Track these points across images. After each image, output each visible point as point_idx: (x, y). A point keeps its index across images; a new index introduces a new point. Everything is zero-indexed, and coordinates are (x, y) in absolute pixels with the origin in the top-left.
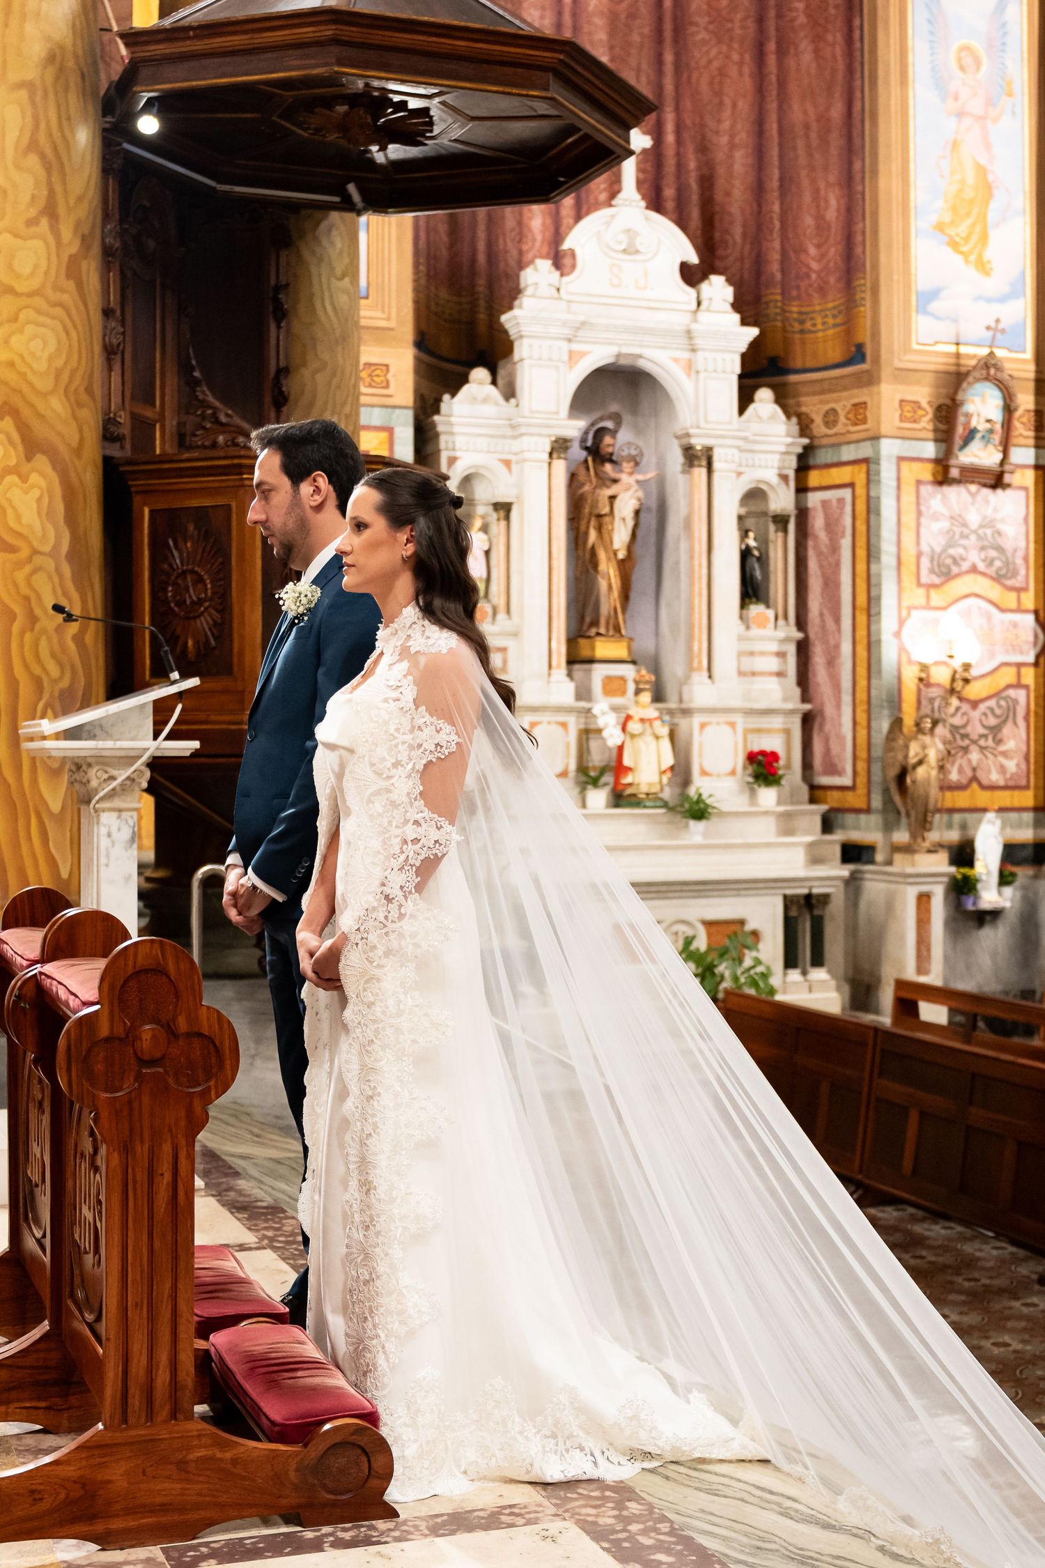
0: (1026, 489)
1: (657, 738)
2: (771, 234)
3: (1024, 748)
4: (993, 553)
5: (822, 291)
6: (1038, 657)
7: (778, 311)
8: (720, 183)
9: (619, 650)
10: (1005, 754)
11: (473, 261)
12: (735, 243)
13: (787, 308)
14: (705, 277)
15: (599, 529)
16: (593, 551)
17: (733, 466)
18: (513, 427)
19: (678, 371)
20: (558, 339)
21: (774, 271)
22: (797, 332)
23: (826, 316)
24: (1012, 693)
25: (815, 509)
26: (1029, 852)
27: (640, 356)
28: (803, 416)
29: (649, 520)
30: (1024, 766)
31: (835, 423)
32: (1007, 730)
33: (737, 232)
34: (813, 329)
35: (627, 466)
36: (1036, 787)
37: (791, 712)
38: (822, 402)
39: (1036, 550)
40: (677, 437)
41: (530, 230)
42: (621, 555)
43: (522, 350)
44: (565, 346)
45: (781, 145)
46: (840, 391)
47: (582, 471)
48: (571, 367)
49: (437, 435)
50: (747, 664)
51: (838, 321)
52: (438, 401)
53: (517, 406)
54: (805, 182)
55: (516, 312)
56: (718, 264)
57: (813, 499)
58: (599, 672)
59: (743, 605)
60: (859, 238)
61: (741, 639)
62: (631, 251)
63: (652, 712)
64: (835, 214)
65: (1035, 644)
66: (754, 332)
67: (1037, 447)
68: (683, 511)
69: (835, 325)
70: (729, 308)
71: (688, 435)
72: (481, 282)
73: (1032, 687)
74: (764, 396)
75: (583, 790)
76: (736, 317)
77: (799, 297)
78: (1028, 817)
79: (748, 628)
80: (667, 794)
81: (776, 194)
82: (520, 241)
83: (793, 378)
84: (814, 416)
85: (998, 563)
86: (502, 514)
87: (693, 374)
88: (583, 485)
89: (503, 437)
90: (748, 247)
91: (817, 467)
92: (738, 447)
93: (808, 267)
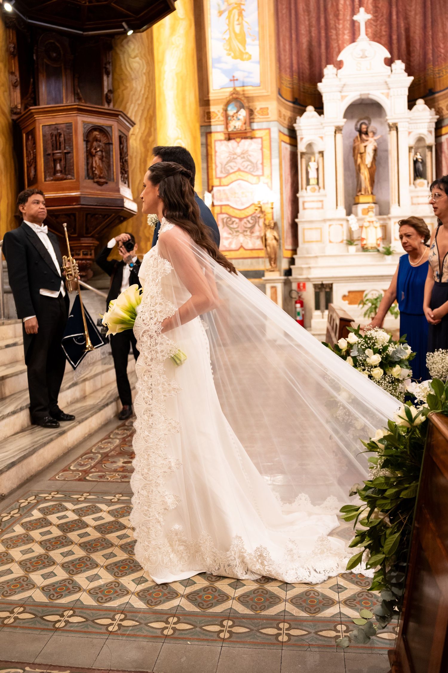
1: (376, 228)
5: (445, 60)
9: (370, 199)
14: (393, 62)
15: (361, 158)
16: (359, 166)
17: (407, 130)
18: (322, 124)
19: (384, 97)
20: (336, 92)
23: (446, 69)
25: (444, 142)
27: (369, 94)
35: (370, 134)
37: (432, 217)
40: (387, 123)
42: (369, 166)
43: (326, 99)
44: (339, 94)
45: (432, 9)
47: (356, 139)
48: (342, 101)
50: (415, 200)
52: (296, 119)
53: (324, 117)
54: (439, 21)
57: (444, 139)
58: (360, 207)
59: (415, 179)
61: (413, 192)
62: (364, 57)
66: (412, 78)
70: (404, 72)
74: (420, 102)
75: (348, 247)
76: (406, 74)
77: (438, 65)
79: (416, 187)
83: (437, 95)
86: (321, 155)
87: (390, 97)
88: (355, 143)
89: (319, 128)
91: (445, 126)
92: (408, 122)
93: (441, 52)
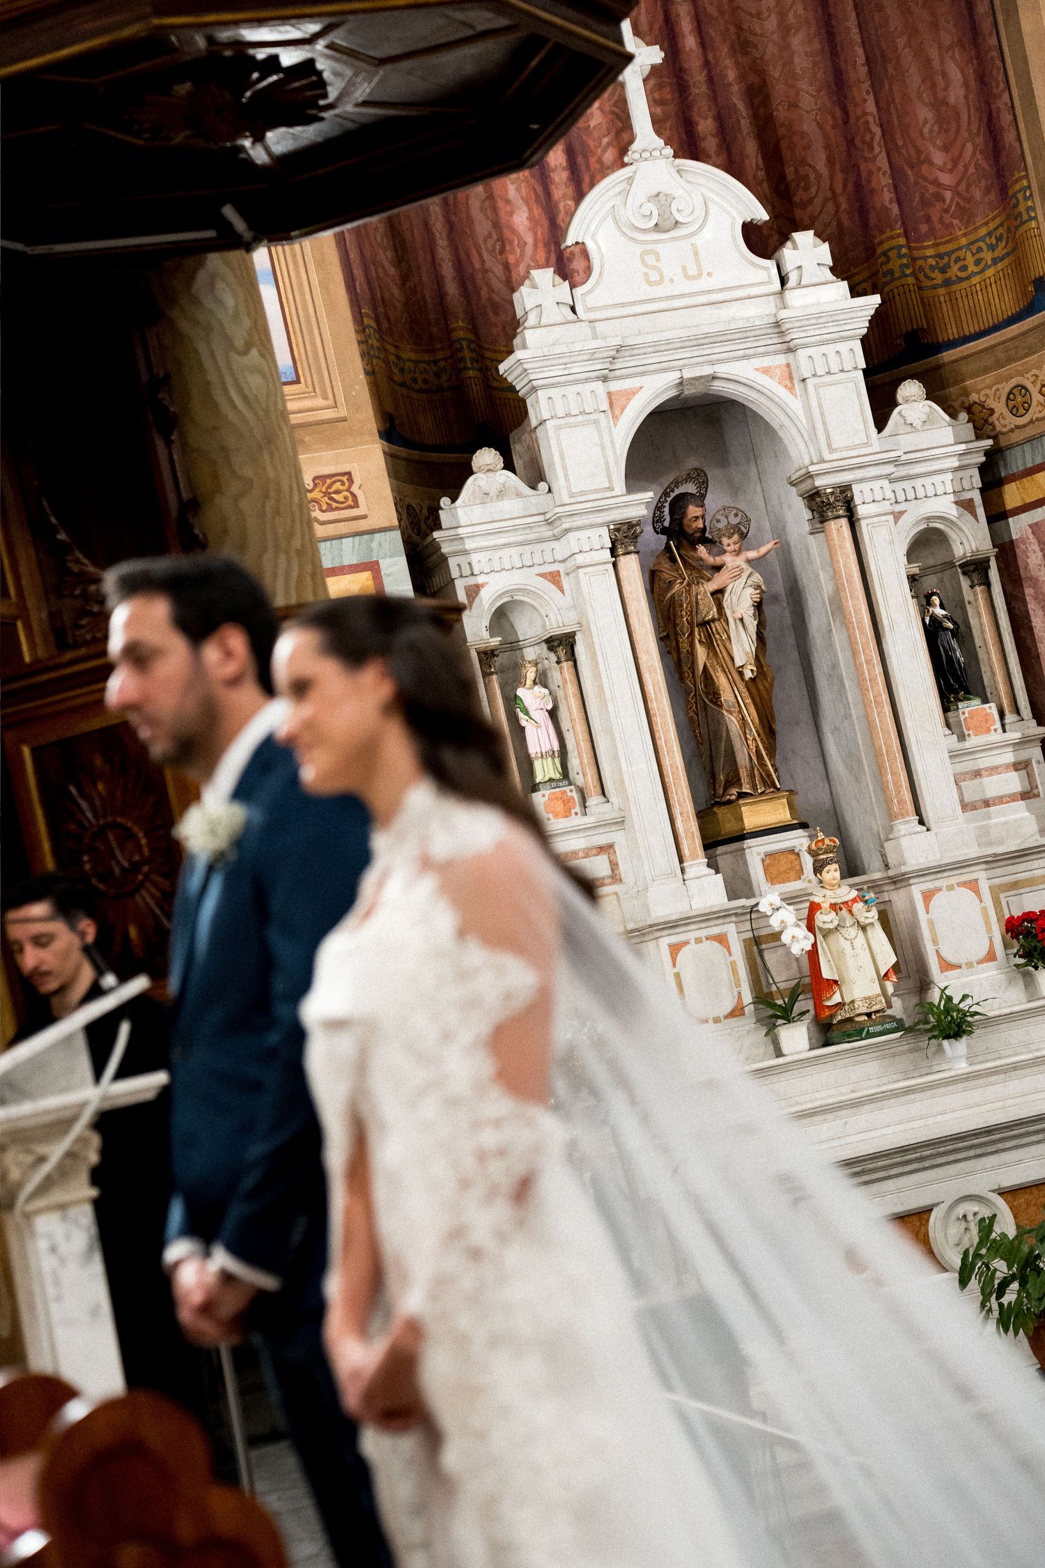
1: (863, 928)
2: (871, 148)
5: (966, 215)
7: (905, 261)
8: (779, 91)
9: (777, 812)
11: (441, 295)
12: (819, 177)
13: (916, 254)
14: (784, 238)
15: (709, 644)
16: (707, 678)
17: (886, 507)
18: (549, 523)
19: (773, 386)
20: (587, 380)
21: (887, 203)
22: (941, 286)
23: (980, 250)
25: (1023, 540)
27: (711, 378)
28: (976, 409)
29: (779, 613)
31: (1027, 406)
33: (819, 161)
34: (962, 275)
35: (729, 543)
38: (1000, 380)
40: (792, 484)
41: (514, 232)
42: (748, 675)
43: (540, 408)
44: (599, 387)
46: (1026, 356)
47: (666, 565)
48: (615, 418)
49: (444, 559)
50: (972, 790)
51: (999, 252)
52: (435, 510)
53: (550, 491)
54: (907, 56)
55: (519, 354)
56: (798, 213)
57: (1018, 526)
58: (756, 850)
59: (946, 707)
60: (1006, 118)
61: (954, 755)
62: (666, 225)
63: (846, 893)
64: (962, 92)
66: (873, 301)
68: (827, 589)
69: (995, 261)
70: (829, 276)
71: (809, 476)
72: (460, 326)
74: (910, 390)
75: (771, 1030)
76: (842, 287)
77: (932, 232)
79: (962, 737)
80: (898, 1009)
81: (866, 86)
82: (502, 251)
83: (947, 356)
84: (991, 403)
86: (562, 652)
87: (798, 386)
88: (671, 584)
89: (541, 541)
90: (839, 176)
91: (1013, 478)
92: (887, 476)
93: (936, 182)
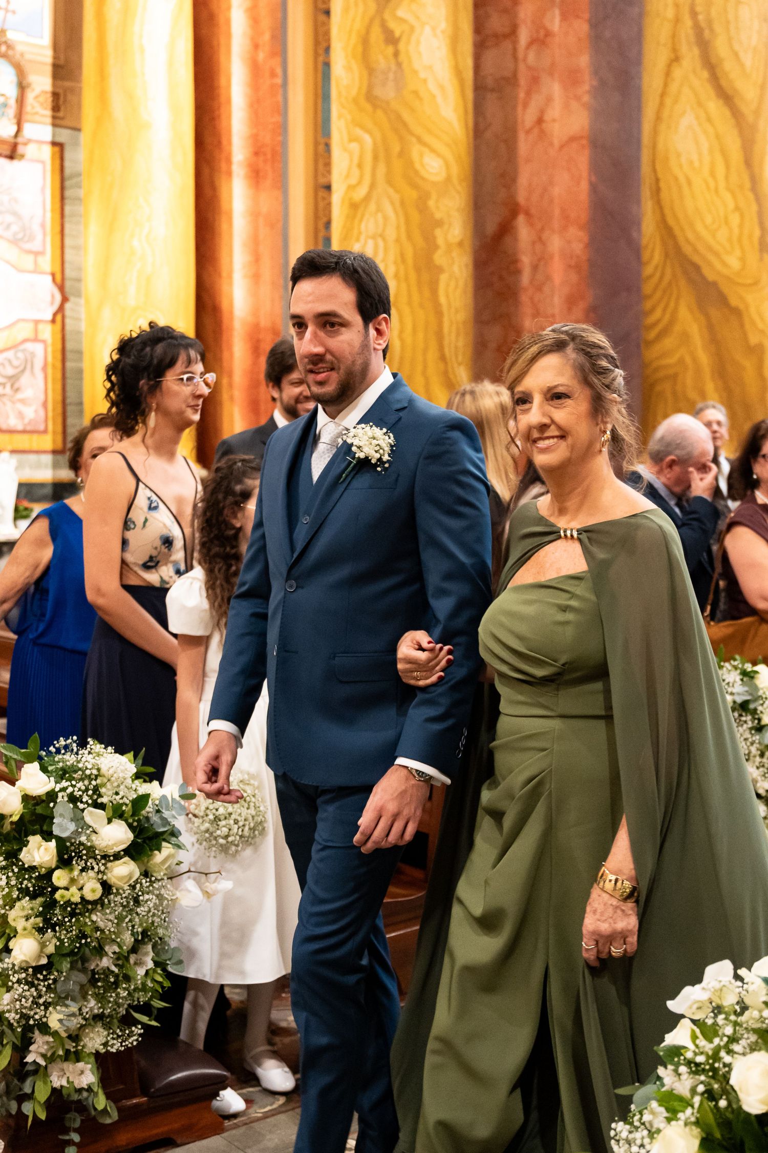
0: (43, 162)
3: (42, 397)
4: (9, 218)
6: (55, 315)
10: (23, 401)
24: (29, 346)
26: (48, 491)
30: (42, 413)
32: (25, 380)
36: (54, 433)
39: (53, 218)
65: (52, 303)
67: (54, 125)
73: (49, 341)
78: (48, 459)
85: (14, 228)
